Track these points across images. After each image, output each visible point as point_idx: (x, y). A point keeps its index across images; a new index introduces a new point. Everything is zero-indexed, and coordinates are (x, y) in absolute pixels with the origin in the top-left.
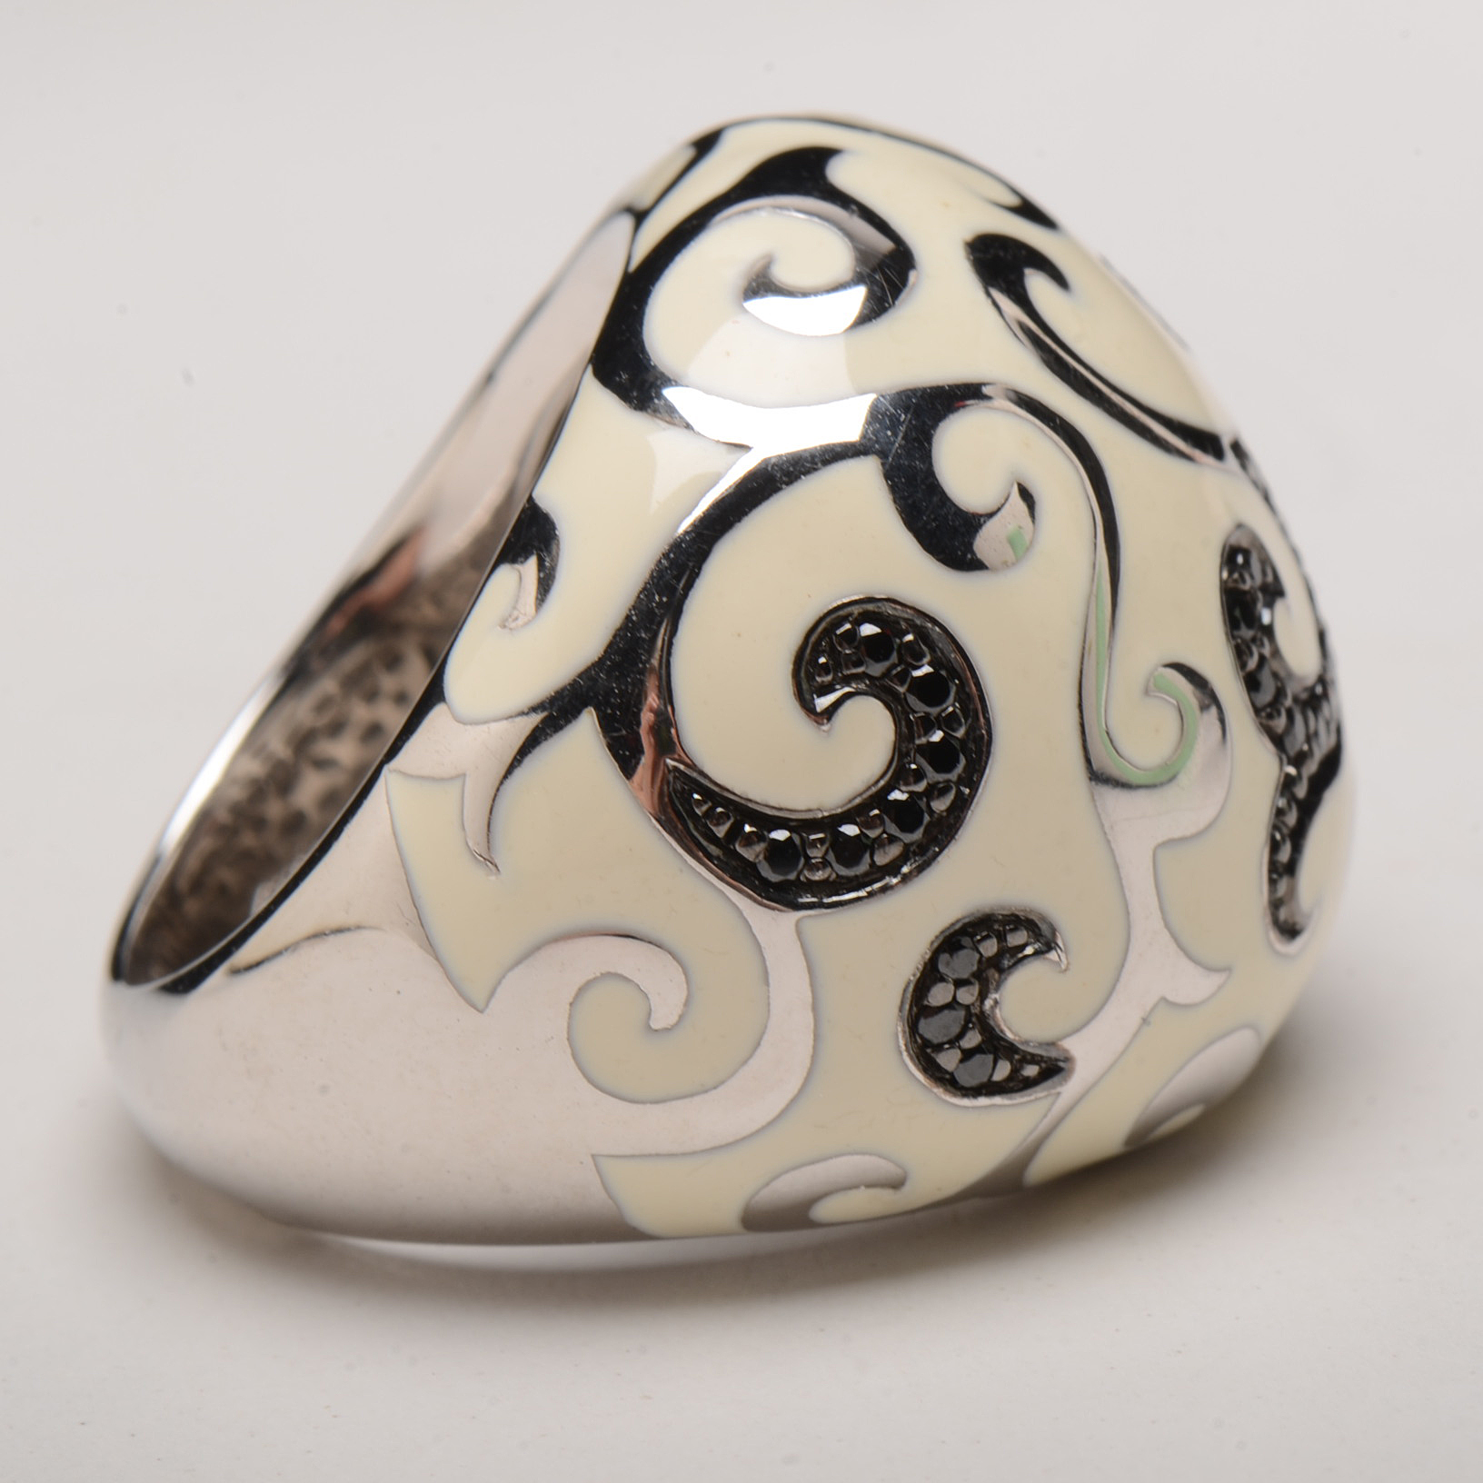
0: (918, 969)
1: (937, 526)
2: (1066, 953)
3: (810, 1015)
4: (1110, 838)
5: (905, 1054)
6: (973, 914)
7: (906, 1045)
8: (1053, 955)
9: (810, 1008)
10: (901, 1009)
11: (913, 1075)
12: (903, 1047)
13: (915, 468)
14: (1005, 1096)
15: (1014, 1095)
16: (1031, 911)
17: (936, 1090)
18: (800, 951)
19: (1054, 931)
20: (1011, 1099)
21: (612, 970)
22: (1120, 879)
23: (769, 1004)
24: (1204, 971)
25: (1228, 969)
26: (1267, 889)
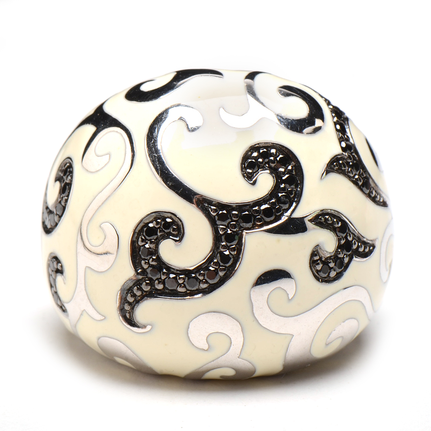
0: (48, 261)
2: (65, 278)
4: (77, 255)
6: (54, 254)
16: (61, 262)
19: (64, 271)
22: (77, 268)
24: (95, 311)
25: (104, 317)
26: (119, 303)
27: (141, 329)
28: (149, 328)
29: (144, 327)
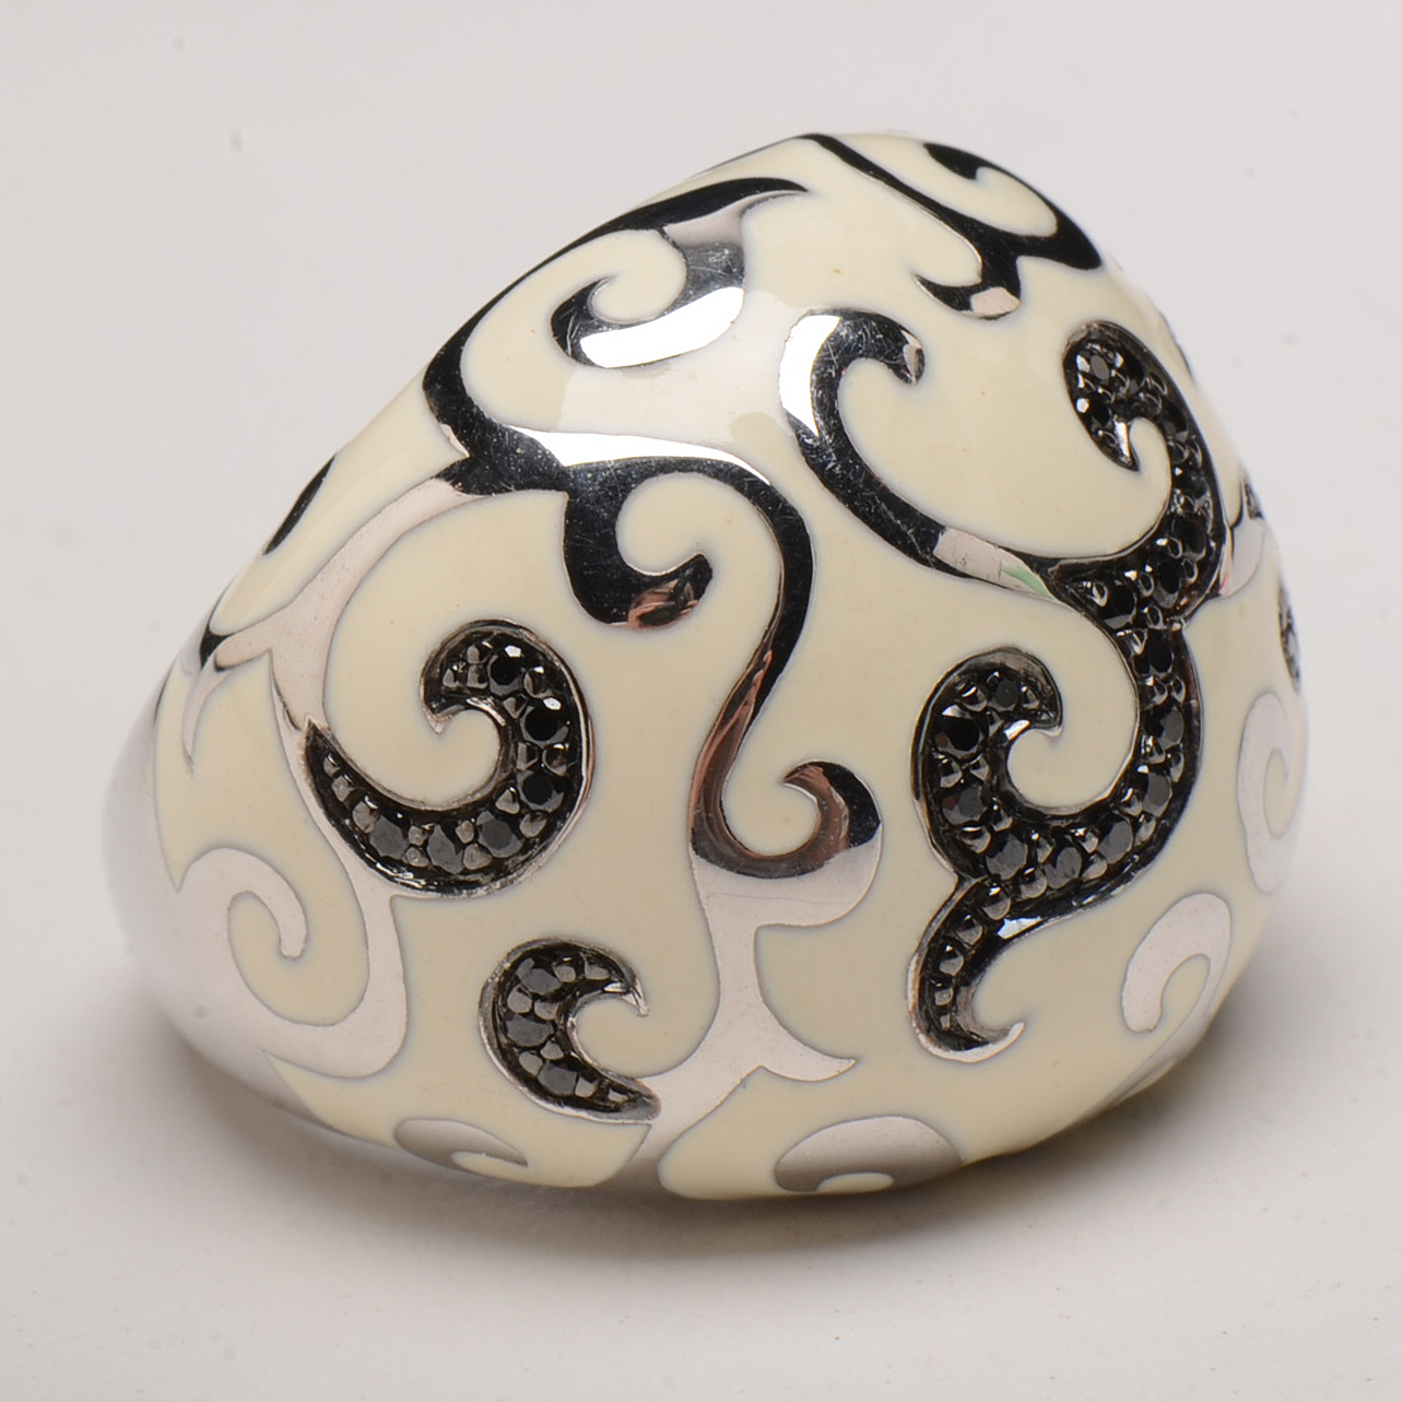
0: (496, 974)
1: (594, 574)
2: (645, 999)
3: (402, 987)
4: (705, 907)
5: (488, 1047)
6: (548, 940)
7: (488, 1038)
8: (630, 998)
9: (401, 979)
10: (481, 1005)
11: (499, 1069)
12: (486, 1041)
13: (598, 515)
14: (590, 1111)
15: (600, 1114)
16: (610, 952)
17: (521, 1088)
18: (393, 926)
19: (634, 977)
20: (597, 1117)
21: (254, 891)
22: (712, 948)
23: (368, 965)
24: (816, 1053)
25: (853, 1058)
26: (914, 996)
27: (990, 1045)
28: (1016, 1030)
29: (1005, 1032)
